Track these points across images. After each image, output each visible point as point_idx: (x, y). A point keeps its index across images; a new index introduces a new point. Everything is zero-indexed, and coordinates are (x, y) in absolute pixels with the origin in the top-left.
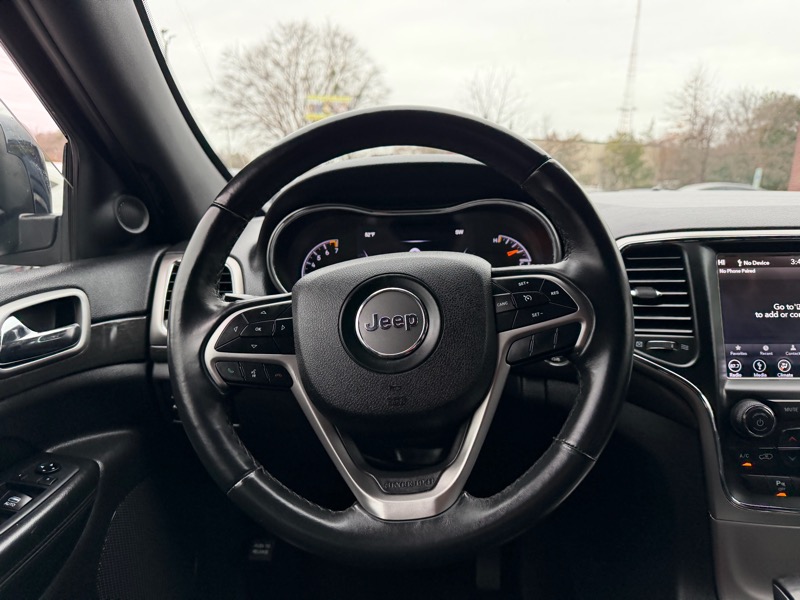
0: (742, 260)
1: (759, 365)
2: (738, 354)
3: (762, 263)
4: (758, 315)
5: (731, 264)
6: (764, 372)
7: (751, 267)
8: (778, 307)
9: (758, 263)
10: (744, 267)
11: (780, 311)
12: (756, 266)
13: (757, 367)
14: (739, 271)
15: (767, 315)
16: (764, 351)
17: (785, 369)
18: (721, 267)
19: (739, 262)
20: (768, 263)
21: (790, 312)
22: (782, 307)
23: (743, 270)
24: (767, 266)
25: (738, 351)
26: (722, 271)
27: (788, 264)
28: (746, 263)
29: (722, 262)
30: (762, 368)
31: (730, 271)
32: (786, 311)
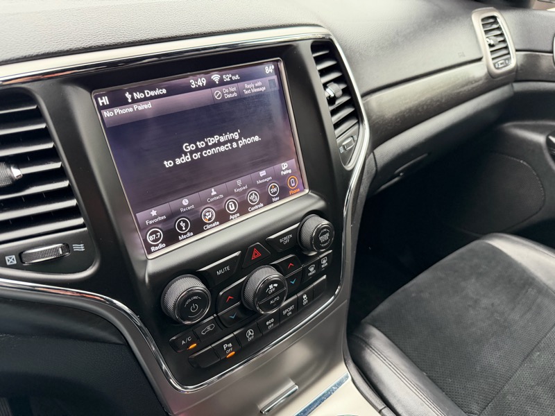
0: (131, 93)
1: (183, 224)
2: (156, 220)
3: (158, 92)
4: (168, 164)
5: (118, 101)
6: (190, 231)
7: (145, 99)
8: (188, 147)
9: (152, 93)
10: (135, 101)
11: (191, 152)
12: (152, 98)
13: (180, 228)
14: (131, 110)
15: (178, 161)
16: (185, 207)
17: (210, 219)
18: (105, 107)
19: (128, 95)
20: (164, 91)
21: (202, 149)
22: (192, 147)
23: (135, 106)
24: (163, 96)
25: (156, 217)
26: (107, 114)
27: (188, 89)
28: (138, 95)
29: (105, 100)
30: (186, 227)
31: (117, 111)
32: (197, 150)
